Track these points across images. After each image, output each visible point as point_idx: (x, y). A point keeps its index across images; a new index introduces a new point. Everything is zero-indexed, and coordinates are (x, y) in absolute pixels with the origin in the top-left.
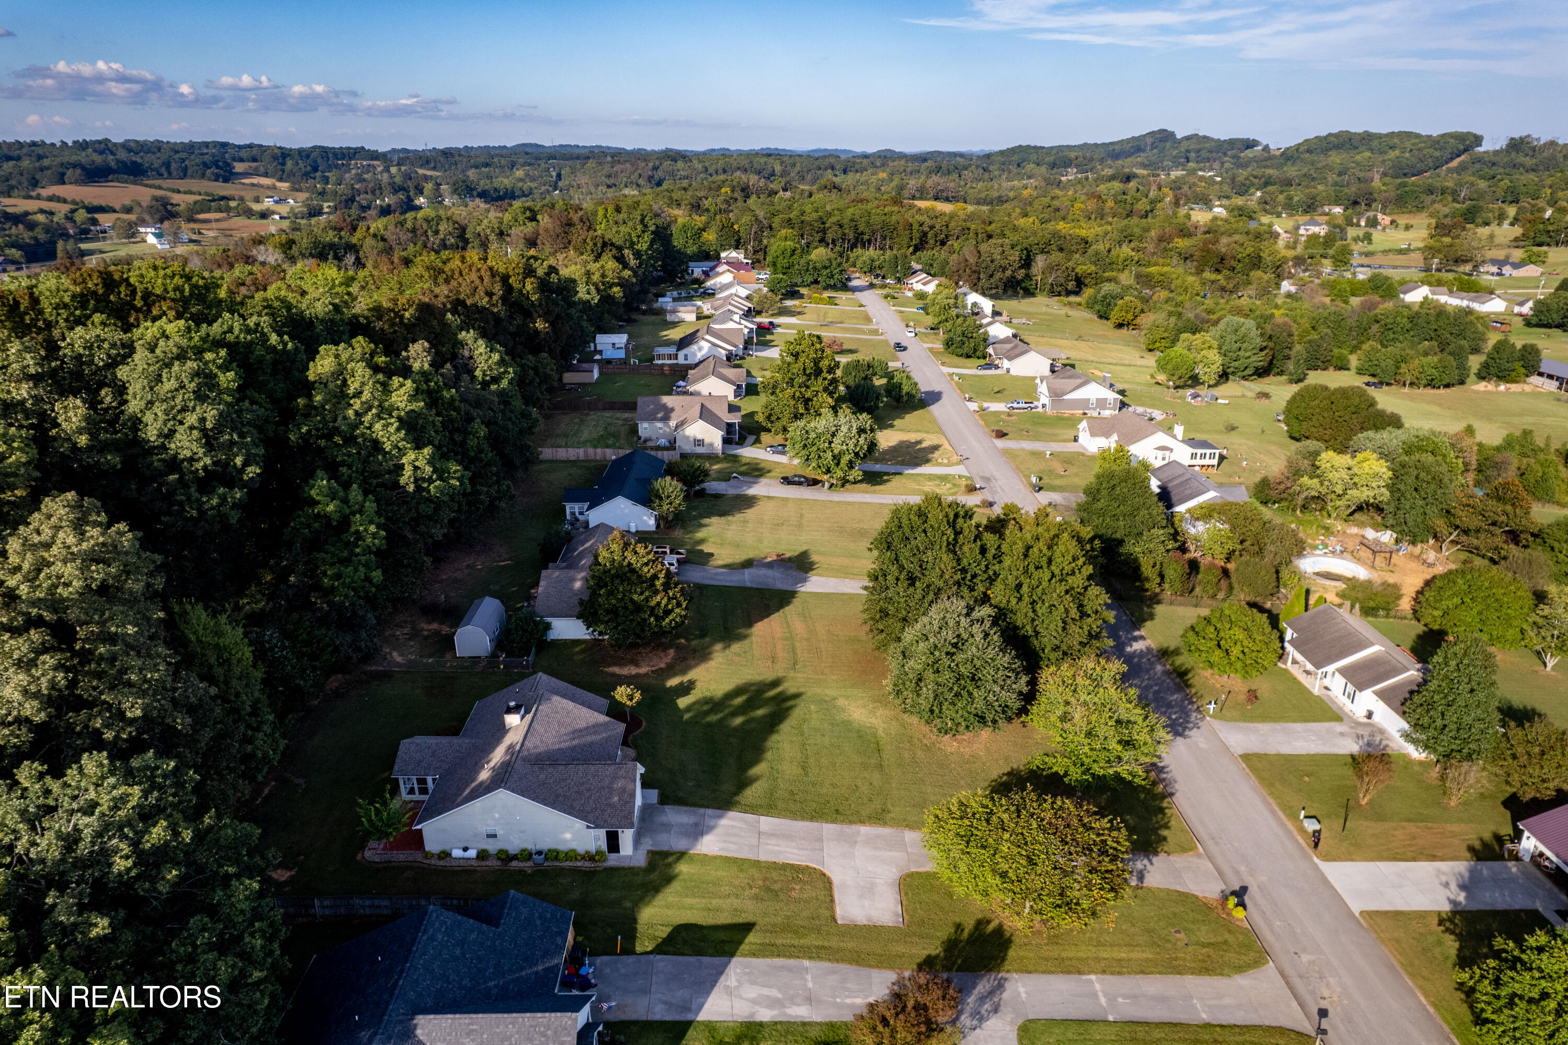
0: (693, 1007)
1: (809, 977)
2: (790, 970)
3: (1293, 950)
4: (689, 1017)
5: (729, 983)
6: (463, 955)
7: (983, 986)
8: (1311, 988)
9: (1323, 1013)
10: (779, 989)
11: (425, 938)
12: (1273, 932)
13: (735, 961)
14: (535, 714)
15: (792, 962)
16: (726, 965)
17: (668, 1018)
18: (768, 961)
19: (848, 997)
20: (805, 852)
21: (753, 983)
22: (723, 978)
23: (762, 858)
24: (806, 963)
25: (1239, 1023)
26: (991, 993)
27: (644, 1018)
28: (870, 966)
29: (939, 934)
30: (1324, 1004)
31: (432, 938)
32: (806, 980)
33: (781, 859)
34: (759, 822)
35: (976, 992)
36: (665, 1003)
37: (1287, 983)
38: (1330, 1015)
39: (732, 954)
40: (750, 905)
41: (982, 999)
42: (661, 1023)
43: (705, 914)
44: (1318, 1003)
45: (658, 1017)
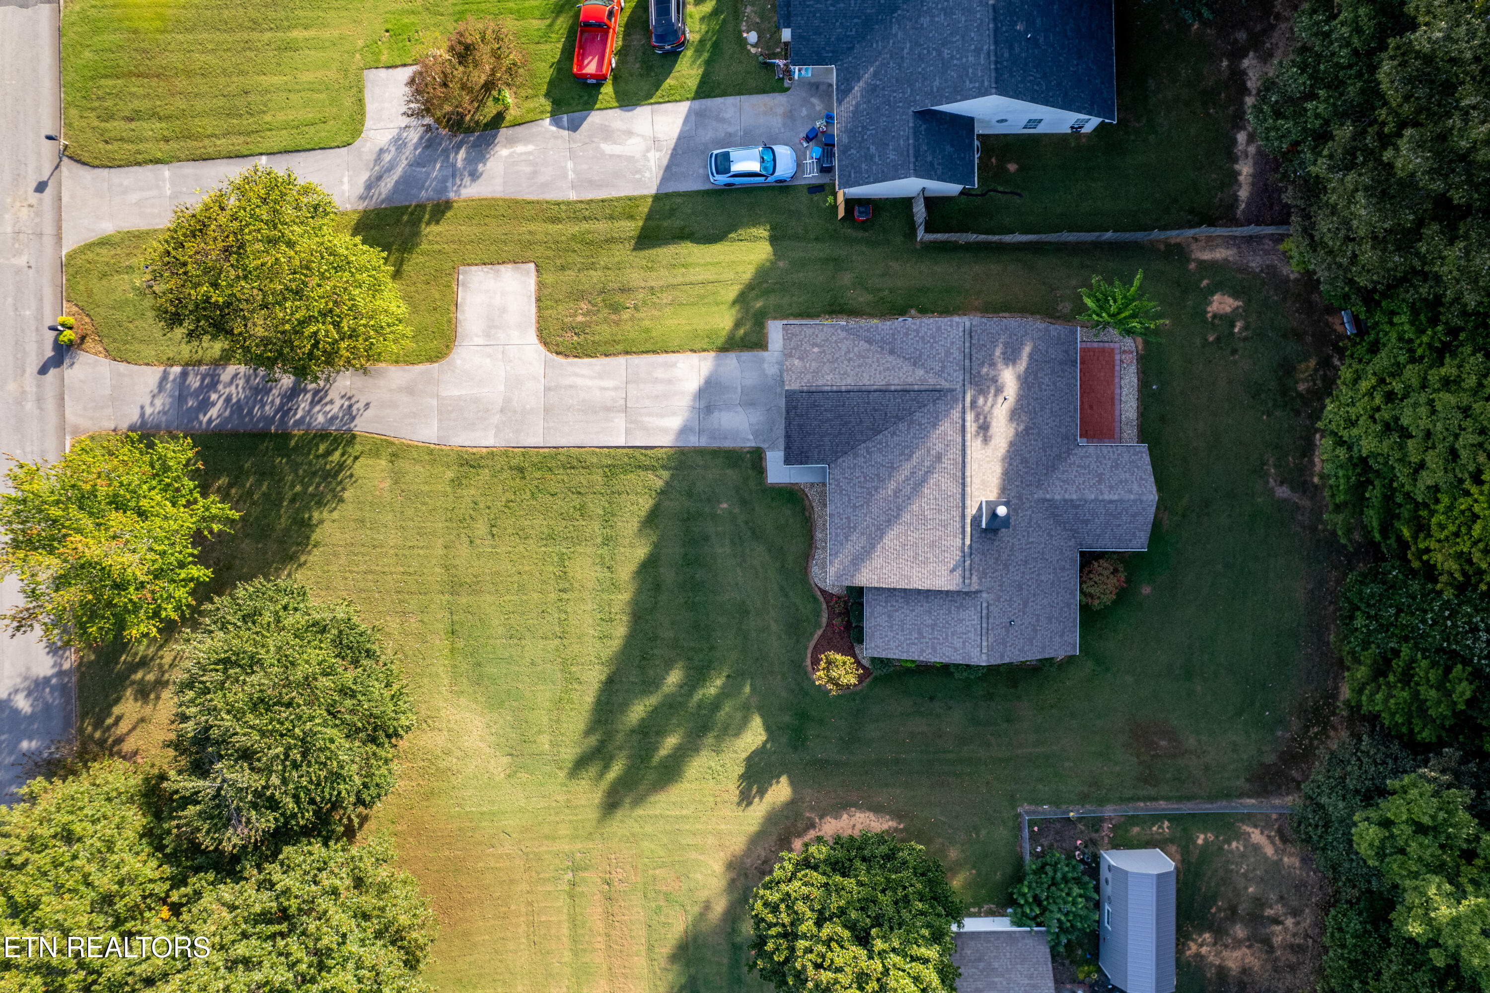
0: (693, 118)
1: (571, 175)
2: (592, 183)
3: (31, 272)
4: (697, 104)
5: (658, 154)
6: (940, 53)
7: (387, 185)
8: (37, 220)
9: (41, 187)
10: (603, 154)
11: (985, 47)
12: (41, 300)
13: (653, 191)
14: (963, 516)
15: (588, 196)
16: (664, 180)
17: (719, 100)
18: (614, 194)
19: (530, 153)
20: (567, 381)
21: (630, 159)
22: (665, 162)
23: (621, 360)
24: (572, 196)
25: (136, 168)
26: (379, 178)
27: (743, 97)
28: (504, 200)
29: (421, 259)
30: (33, 198)
31: (978, 51)
32: (574, 172)
33: (600, 362)
34: (628, 432)
35: (395, 177)
36: (722, 120)
37: (60, 228)
38: (34, 185)
39: (657, 198)
40: (635, 277)
41: (390, 169)
42: (724, 94)
43: (689, 260)
44: (40, 200)
45: (730, 100)
